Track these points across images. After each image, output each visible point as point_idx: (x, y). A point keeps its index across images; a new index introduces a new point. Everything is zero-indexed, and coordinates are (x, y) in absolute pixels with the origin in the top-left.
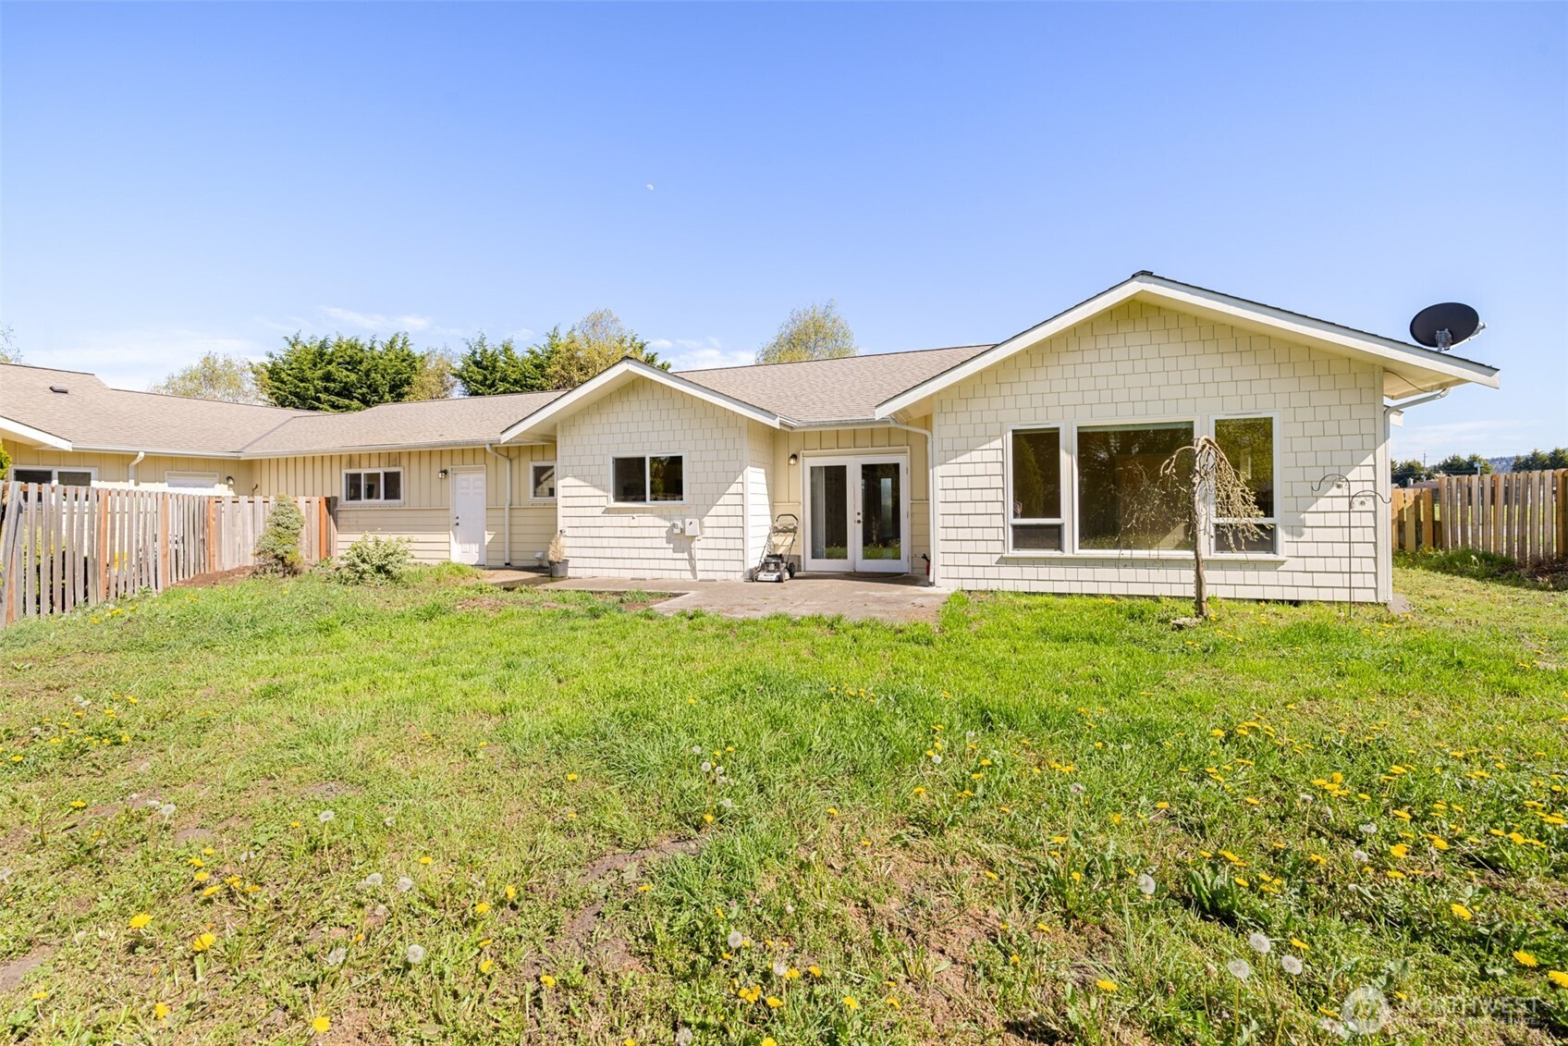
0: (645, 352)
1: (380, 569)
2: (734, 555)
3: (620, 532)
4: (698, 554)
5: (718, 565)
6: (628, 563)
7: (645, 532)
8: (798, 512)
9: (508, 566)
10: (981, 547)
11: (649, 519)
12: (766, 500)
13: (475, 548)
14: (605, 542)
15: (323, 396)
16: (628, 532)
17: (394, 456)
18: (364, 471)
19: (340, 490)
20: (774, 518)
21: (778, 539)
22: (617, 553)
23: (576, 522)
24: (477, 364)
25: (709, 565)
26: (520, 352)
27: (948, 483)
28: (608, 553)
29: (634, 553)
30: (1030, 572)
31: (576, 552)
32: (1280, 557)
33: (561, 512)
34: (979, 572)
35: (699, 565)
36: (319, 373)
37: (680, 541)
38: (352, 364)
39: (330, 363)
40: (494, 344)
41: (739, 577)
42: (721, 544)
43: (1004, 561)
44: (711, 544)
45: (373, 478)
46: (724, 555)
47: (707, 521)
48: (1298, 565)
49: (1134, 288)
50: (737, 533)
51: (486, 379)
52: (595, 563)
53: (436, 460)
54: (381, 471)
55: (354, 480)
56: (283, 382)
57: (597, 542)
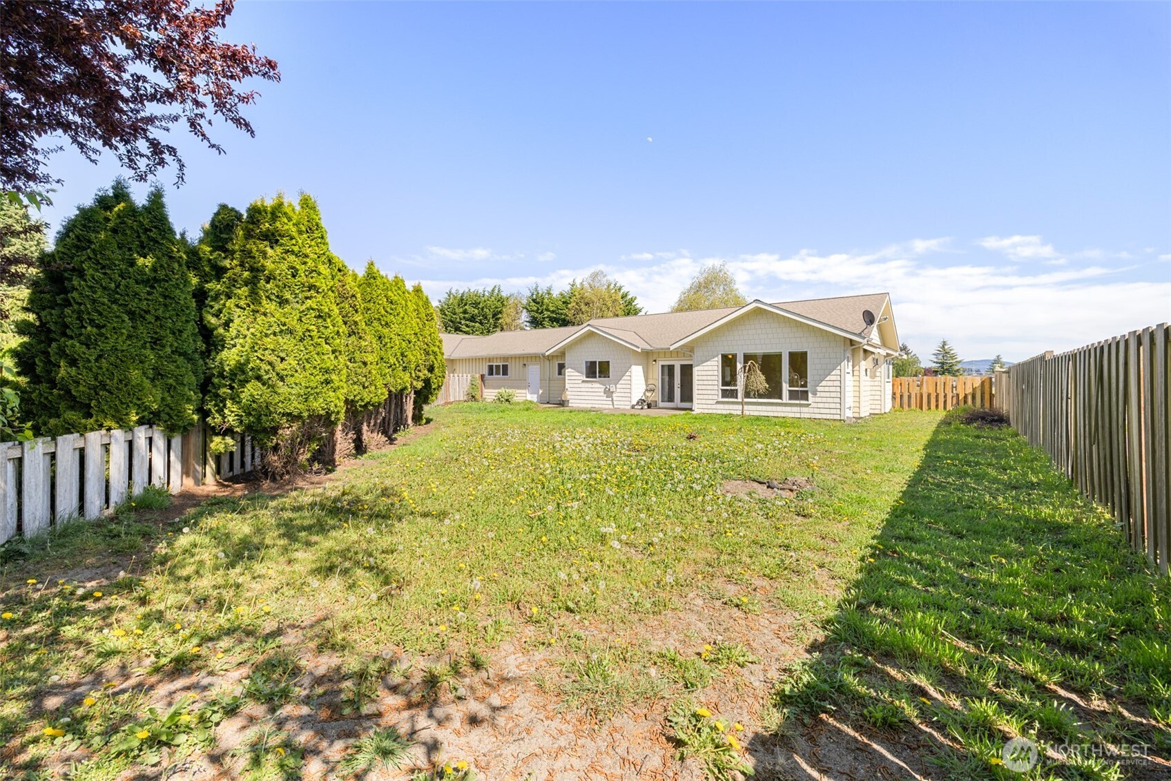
0: (622, 291)
1: (507, 400)
2: (627, 399)
3: (587, 390)
4: (615, 399)
5: (622, 403)
6: (590, 402)
7: (596, 390)
8: (656, 383)
9: (548, 403)
10: (710, 397)
11: (597, 386)
12: (643, 378)
13: (536, 396)
14: (582, 394)
15: (463, 322)
16: (590, 390)
17: (506, 358)
18: (495, 364)
19: (486, 372)
20: (647, 385)
21: (649, 394)
22: (586, 398)
23: (572, 386)
24: (534, 301)
25: (619, 403)
26: (555, 293)
27: (700, 373)
28: (583, 398)
29: (593, 398)
30: (727, 406)
31: (573, 397)
32: (810, 402)
33: (567, 381)
34: (709, 406)
35: (615, 403)
36: (461, 310)
37: (609, 393)
38: (476, 304)
39: (466, 305)
40: (542, 289)
41: (629, 407)
42: (623, 395)
43: (718, 403)
44: (619, 395)
45: (498, 367)
46: (624, 399)
47: (618, 386)
48: (815, 405)
49: (754, 305)
50: (628, 391)
51: (538, 309)
52: (579, 401)
53: (521, 359)
54: (501, 364)
55: (491, 368)
56: (446, 315)
57: (579, 393)
